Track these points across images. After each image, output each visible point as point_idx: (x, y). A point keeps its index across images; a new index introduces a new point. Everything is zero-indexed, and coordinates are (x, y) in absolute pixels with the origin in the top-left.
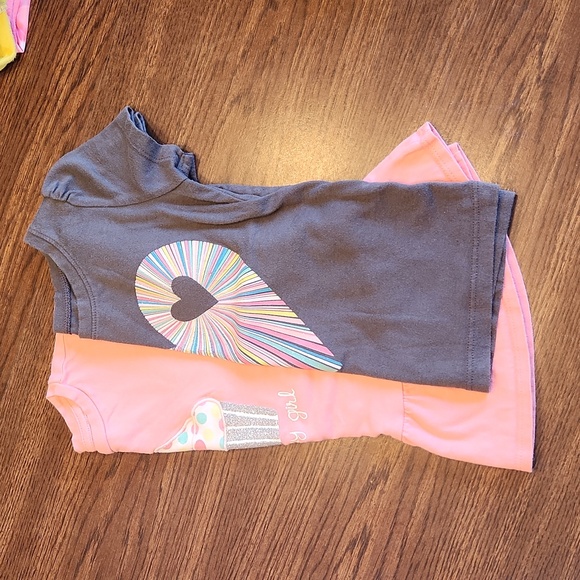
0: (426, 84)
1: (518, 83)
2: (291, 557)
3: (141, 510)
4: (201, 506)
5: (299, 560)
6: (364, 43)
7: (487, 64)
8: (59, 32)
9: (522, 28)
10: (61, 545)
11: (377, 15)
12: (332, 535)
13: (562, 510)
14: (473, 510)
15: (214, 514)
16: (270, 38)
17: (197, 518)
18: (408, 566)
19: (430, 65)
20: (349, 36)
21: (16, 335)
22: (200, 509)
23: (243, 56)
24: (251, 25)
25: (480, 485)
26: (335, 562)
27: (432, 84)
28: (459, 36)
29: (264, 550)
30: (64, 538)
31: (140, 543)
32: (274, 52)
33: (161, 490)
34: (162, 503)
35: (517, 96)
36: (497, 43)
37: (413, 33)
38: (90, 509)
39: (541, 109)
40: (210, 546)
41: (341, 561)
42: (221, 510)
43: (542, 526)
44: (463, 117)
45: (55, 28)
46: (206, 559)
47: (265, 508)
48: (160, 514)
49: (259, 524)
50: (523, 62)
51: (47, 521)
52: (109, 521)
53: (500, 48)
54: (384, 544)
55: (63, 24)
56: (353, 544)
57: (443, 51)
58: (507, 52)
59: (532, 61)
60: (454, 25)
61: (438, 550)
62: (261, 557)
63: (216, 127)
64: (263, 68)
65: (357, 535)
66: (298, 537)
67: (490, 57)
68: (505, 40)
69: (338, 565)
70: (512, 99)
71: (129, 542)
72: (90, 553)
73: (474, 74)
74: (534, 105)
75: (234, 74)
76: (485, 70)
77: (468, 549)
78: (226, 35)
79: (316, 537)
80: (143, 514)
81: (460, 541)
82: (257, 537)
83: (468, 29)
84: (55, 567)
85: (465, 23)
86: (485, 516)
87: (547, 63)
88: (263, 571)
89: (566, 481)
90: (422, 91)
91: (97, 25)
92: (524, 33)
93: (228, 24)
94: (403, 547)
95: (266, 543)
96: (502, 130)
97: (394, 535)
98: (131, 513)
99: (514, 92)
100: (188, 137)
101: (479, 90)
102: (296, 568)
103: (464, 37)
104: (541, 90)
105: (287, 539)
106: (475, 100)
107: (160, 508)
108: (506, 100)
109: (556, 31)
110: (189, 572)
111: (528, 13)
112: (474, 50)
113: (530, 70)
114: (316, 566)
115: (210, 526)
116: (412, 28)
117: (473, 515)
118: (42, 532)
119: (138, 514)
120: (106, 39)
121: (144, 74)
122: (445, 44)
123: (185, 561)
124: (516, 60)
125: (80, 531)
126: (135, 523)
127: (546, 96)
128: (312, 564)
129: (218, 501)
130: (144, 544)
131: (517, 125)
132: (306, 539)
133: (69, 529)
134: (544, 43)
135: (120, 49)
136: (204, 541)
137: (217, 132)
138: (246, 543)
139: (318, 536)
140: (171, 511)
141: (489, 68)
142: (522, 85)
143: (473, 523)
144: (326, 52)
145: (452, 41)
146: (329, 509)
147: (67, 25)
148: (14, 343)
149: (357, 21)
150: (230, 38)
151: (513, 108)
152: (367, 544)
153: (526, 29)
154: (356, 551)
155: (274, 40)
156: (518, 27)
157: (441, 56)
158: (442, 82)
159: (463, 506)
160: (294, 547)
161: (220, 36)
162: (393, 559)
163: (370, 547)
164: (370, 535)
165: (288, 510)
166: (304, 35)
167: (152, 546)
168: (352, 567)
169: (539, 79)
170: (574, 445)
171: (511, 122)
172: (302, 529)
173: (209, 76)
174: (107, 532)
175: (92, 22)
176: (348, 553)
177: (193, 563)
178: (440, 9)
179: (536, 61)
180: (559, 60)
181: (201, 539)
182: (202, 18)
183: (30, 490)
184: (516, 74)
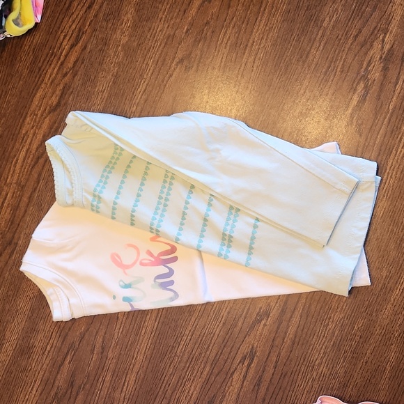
0: (307, 57)
1: (367, 60)
2: (202, 366)
3: (104, 331)
4: (144, 329)
5: (207, 369)
6: (267, 28)
7: (347, 46)
8: (64, 10)
9: (372, 24)
10: (49, 352)
11: (277, 10)
12: (231, 352)
13: (382, 341)
14: (324, 339)
15: (152, 335)
16: (205, 21)
17: (141, 337)
18: (280, 375)
19: (310, 45)
20: (257, 23)
21: (26, 211)
22: (143, 332)
23: (187, 32)
24: (193, 12)
25: (330, 323)
26: (232, 370)
27: (311, 58)
28: (331, 27)
29: (185, 361)
30: (51, 347)
31: (102, 353)
32: (207, 31)
33: (118, 318)
34: (118, 327)
35: (367, 68)
36: (355, 32)
37: (300, 23)
38: (70, 329)
39: (382, 77)
40: (149, 357)
41: (236, 369)
42: (158, 332)
43: (369, 351)
44: (330, 80)
45: (61, 7)
46: (146, 365)
47: (187, 333)
48: (116, 334)
49: (182, 343)
50: (371, 46)
51: (40, 336)
52: (82, 338)
53: (356, 36)
54: (265, 360)
55: (67, 5)
56: (244, 358)
57: (319, 36)
58: (361, 39)
59: (377, 45)
60: (327, 19)
61: (300, 365)
62: (182, 365)
63: (166, 79)
64: (200, 41)
65: (247, 353)
66: (208, 353)
67: (350, 42)
68: (360, 31)
69: (234, 372)
70: (363, 70)
71: (95, 352)
72: (69, 358)
73: (339, 52)
74: (377, 75)
75: (180, 44)
76: (346, 50)
77: (320, 364)
78: (176, 18)
79: (219, 353)
80: (105, 333)
81: (315, 359)
82: (181, 352)
83: (336, 22)
84: (45, 366)
85: (334, 18)
86: (332, 343)
87: (387, 47)
88: (183, 375)
89: (386, 322)
90: (304, 62)
91: (90, 7)
92: (373, 27)
93: (177, 11)
94: (277, 362)
95: (186, 356)
96: (355, 90)
97: (272, 354)
98: (97, 333)
99: (365, 66)
100: (147, 85)
101: (341, 63)
102: (205, 373)
103: (333, 28)
104: (382, 65)
105: (200, 354)
106: (339, 70)
107: (117, 330)
108: (359, 70)
109: (394, 27)
110: (134, 373)
111: (376, 14)
112: (340, 37)
113: (376, 52)
114: (219, 372)
115: (150, 343)
116: (300, 20)
117: (324, 343)
118: (36, 343)
119: (101, 333)
120: (96, 16)
121: (120, 41)
122: (321, 32)
123: (132, 366)
124: (367, 44)
125: (62, 343)
126: (100, 340)
127: (385, 69)
128: (216, 371)
129: (155, 327)
130: (105, 353)
131: (366, 87)
132: (213, 354)
133: (55, 342)
134: (385, 34)
135: (104, 24)
136: (145, 353)
137: (167, 82)
138: (173, 355)
139: (221, 353)
140: (124, 332)
141: (349, 49)
142: (370, 61)
143: (324, 347)
144: (242, 32)
145: (325, 29)
146: (229, 335)
147: (70, 5)
148: (23, 216)
149: (263, 13)
150: (178, 20)
151: (363, 76)
152: (253, 359)
153: (374, 24)
154: (246, 364)
155: (208, 23)
156: (369, 23)
157: (318, 39)
158: (317, 56)
159: (317, 336)
160: (205, 359)
161: (172, 19)
162: (270, 370)
163: (255, 361)
164: (255, 353)
165: (202, 334)
166: (228, 21)
167: (110, 355)
168: (243, 374)
169: (381, 58)
170: (392, 299)
171: (362, 85)
172: (210, 348)
173: (163, 45)
174: (81, 345)
175: (87, 5)
176: (241, 365)
177: (137, 367)
178: (318, 8)
179: (380, 46)
180: (395, 46)
181: (143, 351)
182: (160, 6)
183: (30, 315)
184: (366, 54)
